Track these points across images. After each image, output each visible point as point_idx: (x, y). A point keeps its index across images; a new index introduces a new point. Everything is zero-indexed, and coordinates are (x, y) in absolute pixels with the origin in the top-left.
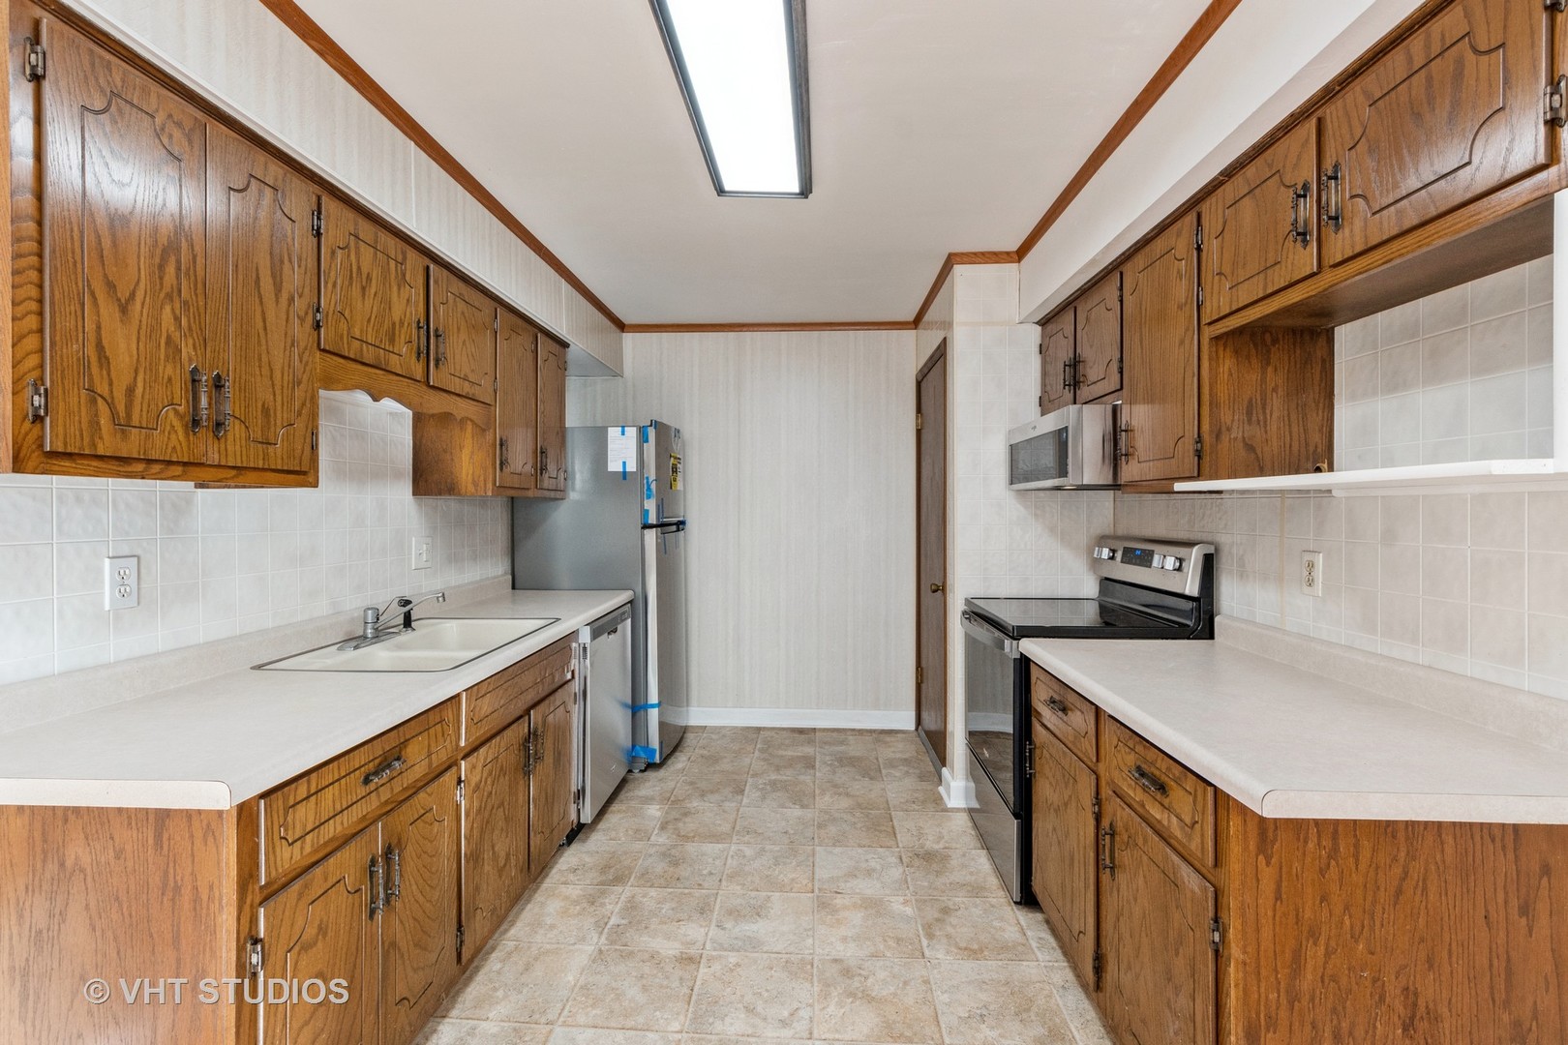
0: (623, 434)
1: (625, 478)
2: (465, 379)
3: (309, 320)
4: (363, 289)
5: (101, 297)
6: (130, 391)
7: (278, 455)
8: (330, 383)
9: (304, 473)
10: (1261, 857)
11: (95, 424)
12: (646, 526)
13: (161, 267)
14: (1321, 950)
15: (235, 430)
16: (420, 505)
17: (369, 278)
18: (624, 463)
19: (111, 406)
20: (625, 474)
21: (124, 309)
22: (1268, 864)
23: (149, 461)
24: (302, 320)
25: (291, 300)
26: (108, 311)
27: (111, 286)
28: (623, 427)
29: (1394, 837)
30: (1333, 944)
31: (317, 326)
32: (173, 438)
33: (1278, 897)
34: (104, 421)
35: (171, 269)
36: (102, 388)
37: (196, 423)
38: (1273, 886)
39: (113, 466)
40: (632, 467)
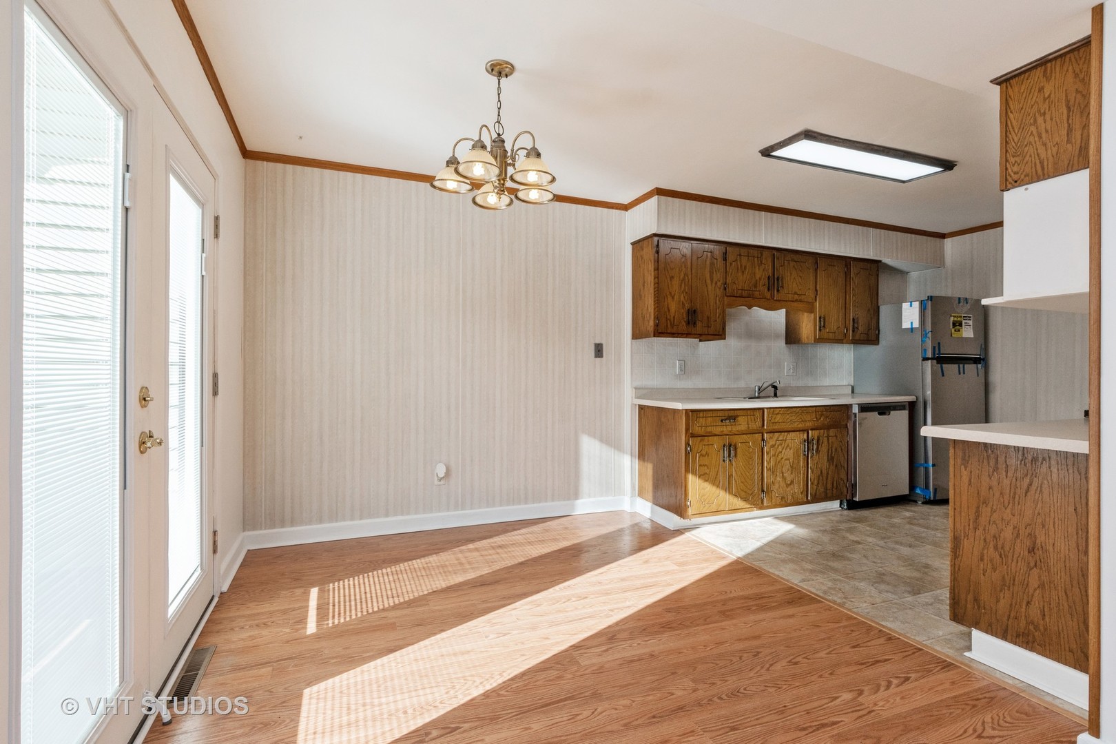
0: (911, 306)
1: (912, 332)
2: (796, 293)
3: (722, 288)
4: (743, 272)
5: (669, 296)
6: (674, 317)
7: (712, 330)
8: (730, 306)
9: (721, 335)
10: (962, 467)
11: (667, 326)
12: (925, 359)
13: (681, 286)
14: (989, 509)
15: (699, 324)
16: (790, 349)
17: (745, 267)
18: (912, 323)
19: (670, 321)
20: (912, 330)
21: (673, 298)
22: (966, 470)
23: (678, 334)
24: (720, 288)
25: (716, 283)
26: (670, 298)
27: (670, 293)
28: (911, 302)
29: (1025, 465)
30: (994, 507)
31: (725, 289)
32: (683, 327)
33: (970, 484)
34: (669, 324)
35: (683, 285)
36: (669, 317)
37: (689, 323)
38: (968, 479)
39: (671, 335)
40: (916, 325)
